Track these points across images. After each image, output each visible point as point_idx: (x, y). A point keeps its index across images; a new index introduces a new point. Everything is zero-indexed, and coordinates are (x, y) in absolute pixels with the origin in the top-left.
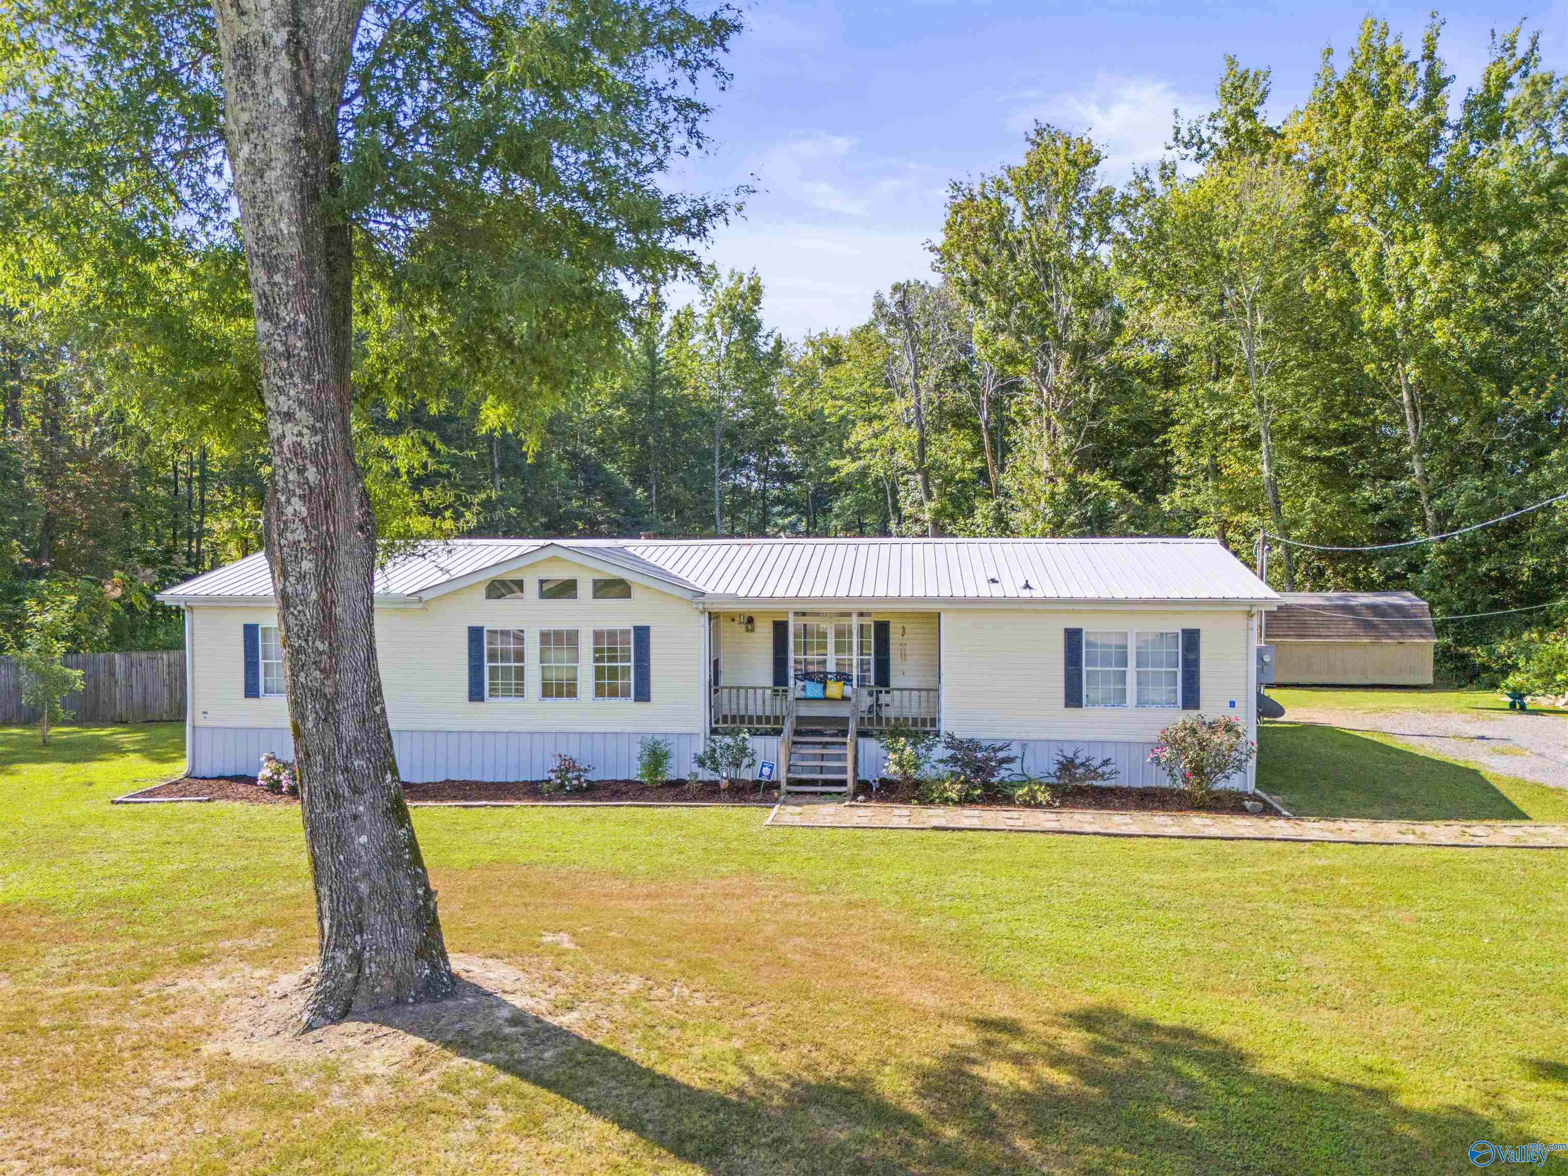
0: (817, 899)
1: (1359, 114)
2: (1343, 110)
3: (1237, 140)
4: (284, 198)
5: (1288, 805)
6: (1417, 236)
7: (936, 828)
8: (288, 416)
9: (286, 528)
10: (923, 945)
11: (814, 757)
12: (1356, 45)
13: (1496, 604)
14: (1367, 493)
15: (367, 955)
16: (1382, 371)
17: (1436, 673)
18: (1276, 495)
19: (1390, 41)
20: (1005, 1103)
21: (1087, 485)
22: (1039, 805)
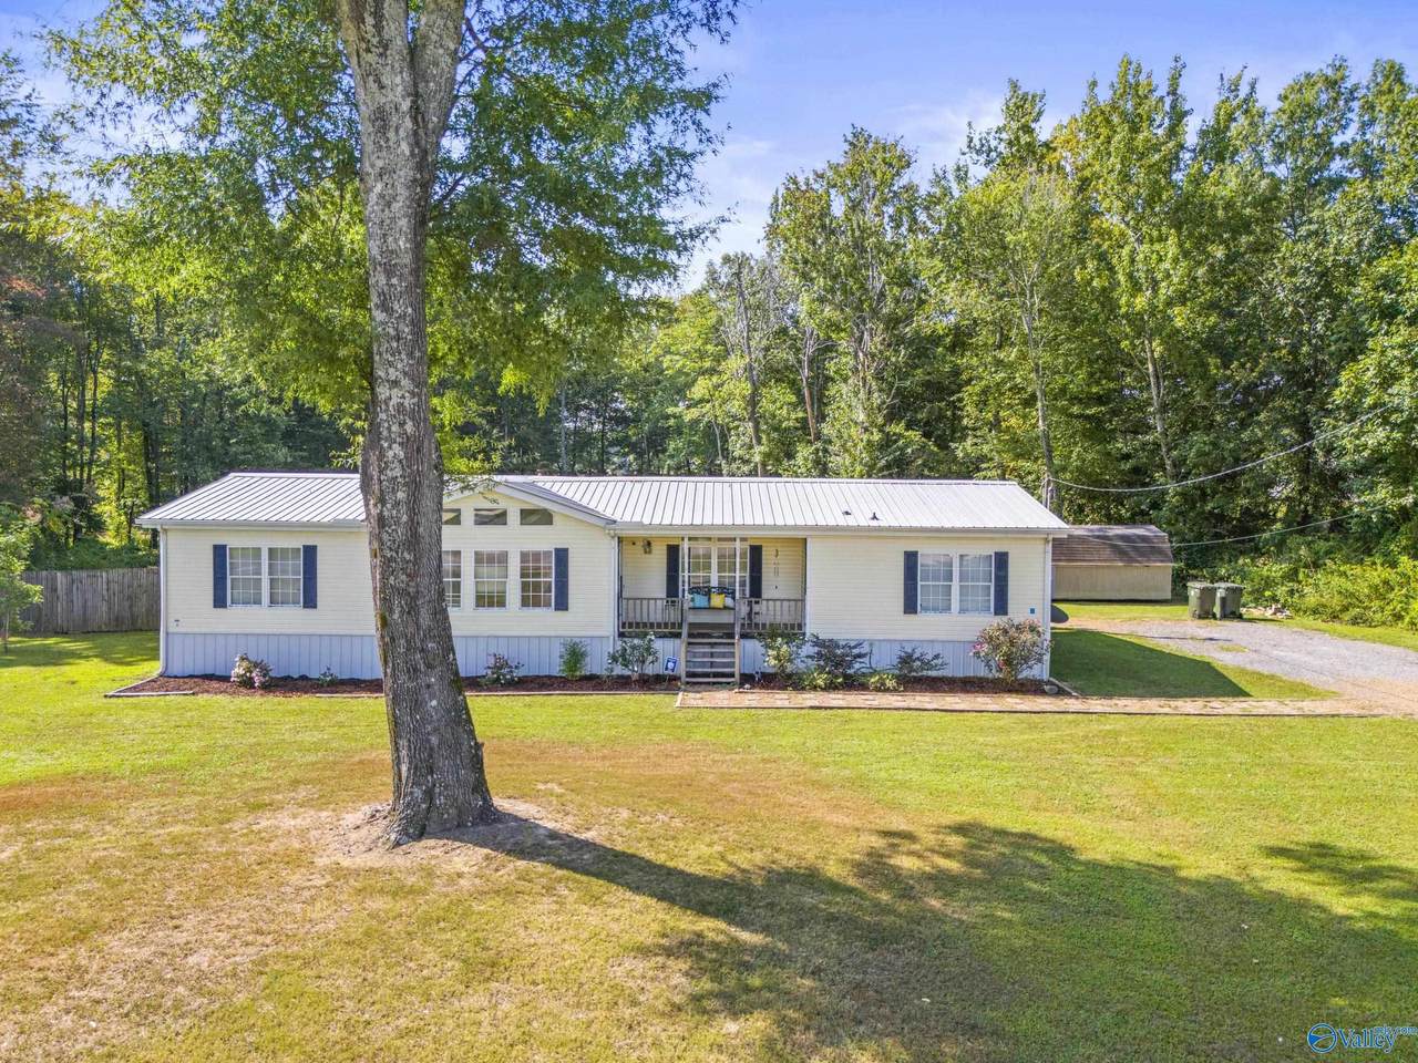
0: (738, 757)
1: (1117, 138)
2: (1104, 131)
3: (1018, 151)
4: (403, 222)
5: (1075, 689)
6: (1162, 239)
7: (812, 708)
8: (395, 384)
9: (387, 467)
10: (828, 787)
11: (704, 654)
12: (1115, 80)
13: (1217, 536)
14: (1120, 444)
15: (437, 790)
16: (1134, 347)
17: (1173, 590)
18: (1048, 445)
19: (1142, 78)
20: (919, 881)
21: (895, 434)
22: (887, 690)
